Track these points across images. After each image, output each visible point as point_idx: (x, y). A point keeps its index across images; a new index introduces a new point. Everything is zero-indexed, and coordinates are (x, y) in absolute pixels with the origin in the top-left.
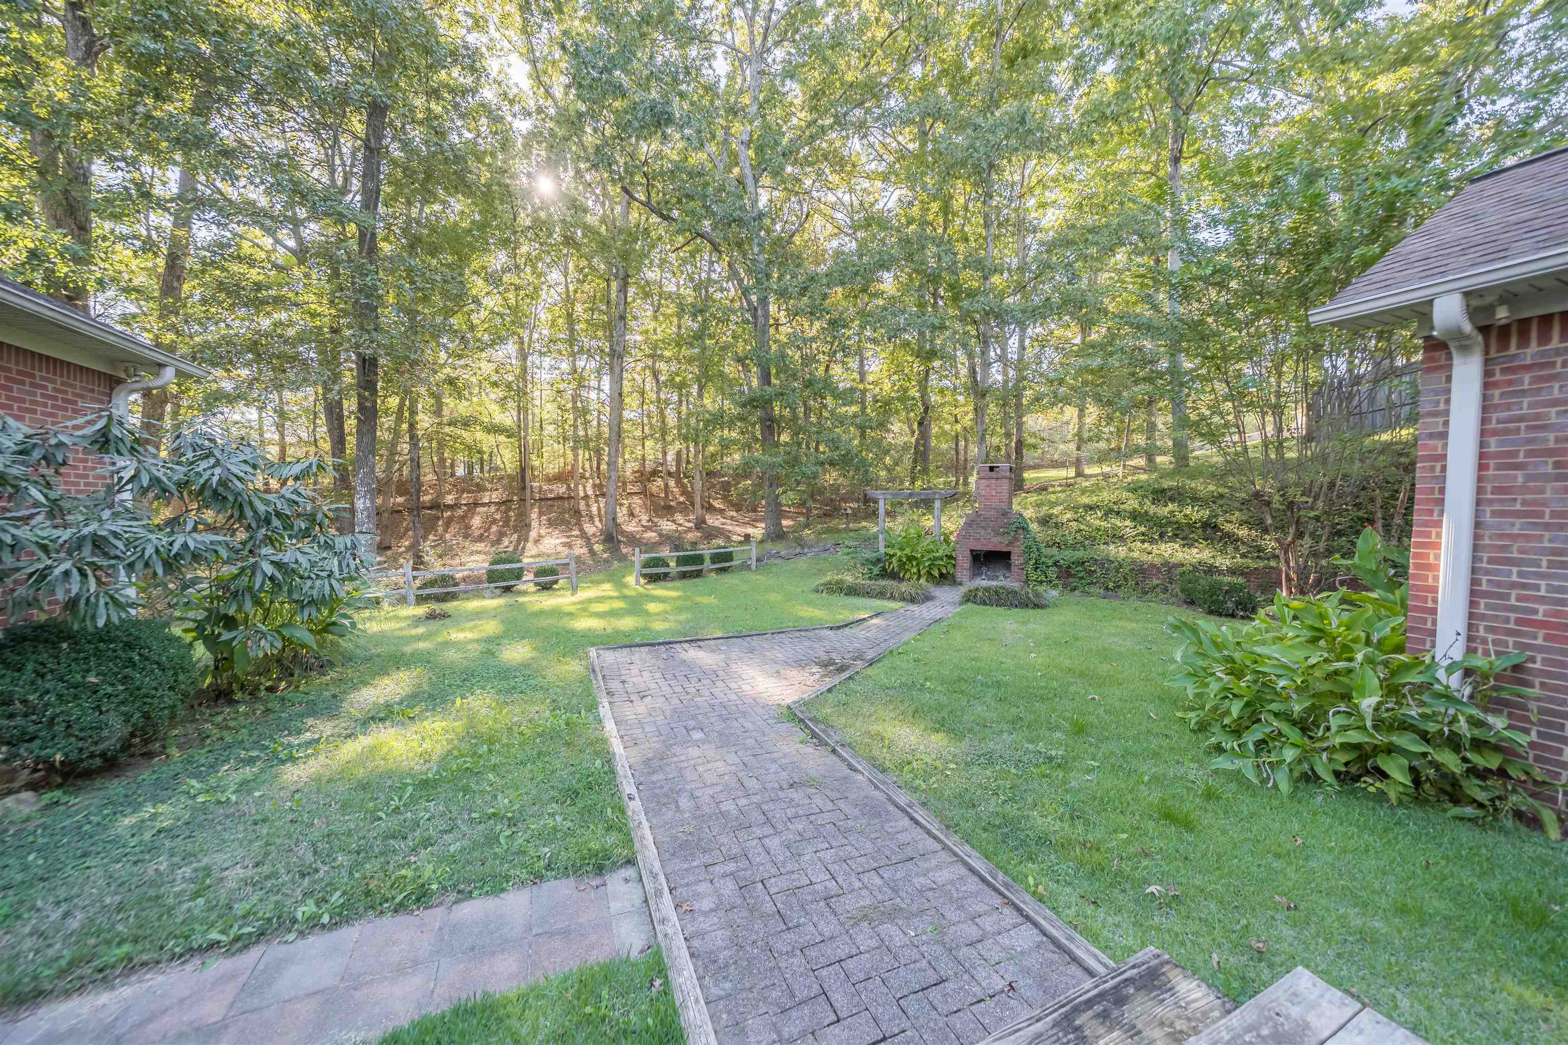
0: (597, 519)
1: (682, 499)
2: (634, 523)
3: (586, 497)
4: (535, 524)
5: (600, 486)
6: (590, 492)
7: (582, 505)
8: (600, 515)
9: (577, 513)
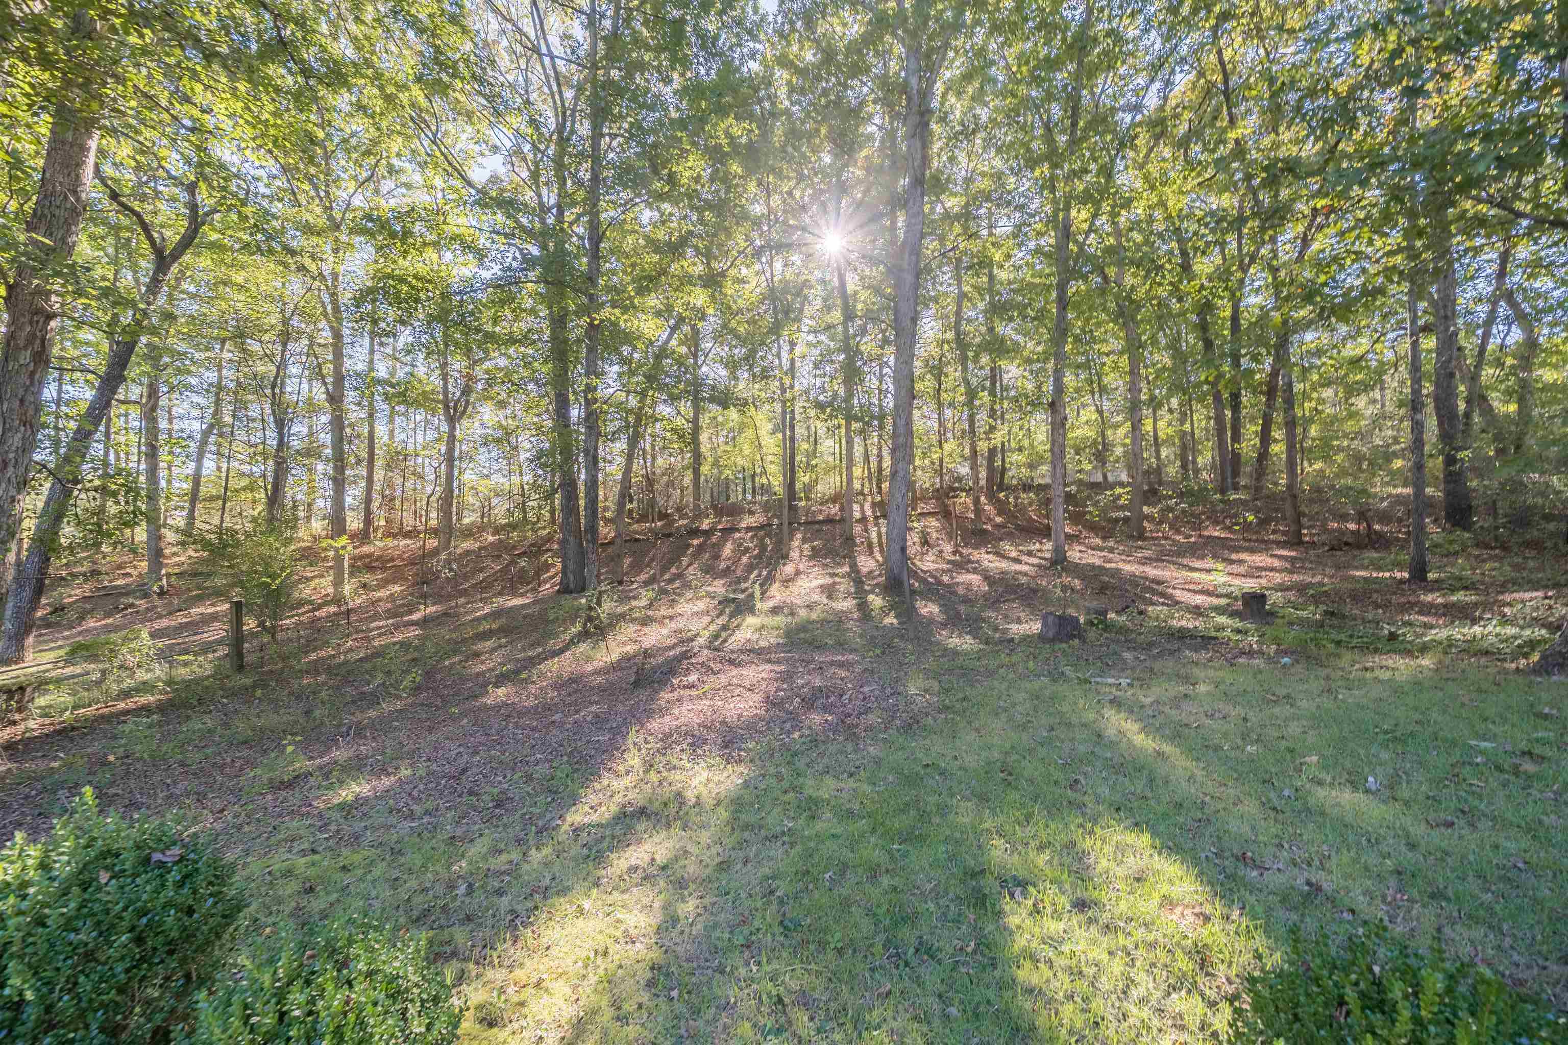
0: (876, 550)
1: (999, 520)
2: (930, 557)
3: (863, 520)
4: (794, 554)
5: (881, 504)
6: (869, 512)
7: (858, 529)
8: (880, 544)
9: (849, 540)
